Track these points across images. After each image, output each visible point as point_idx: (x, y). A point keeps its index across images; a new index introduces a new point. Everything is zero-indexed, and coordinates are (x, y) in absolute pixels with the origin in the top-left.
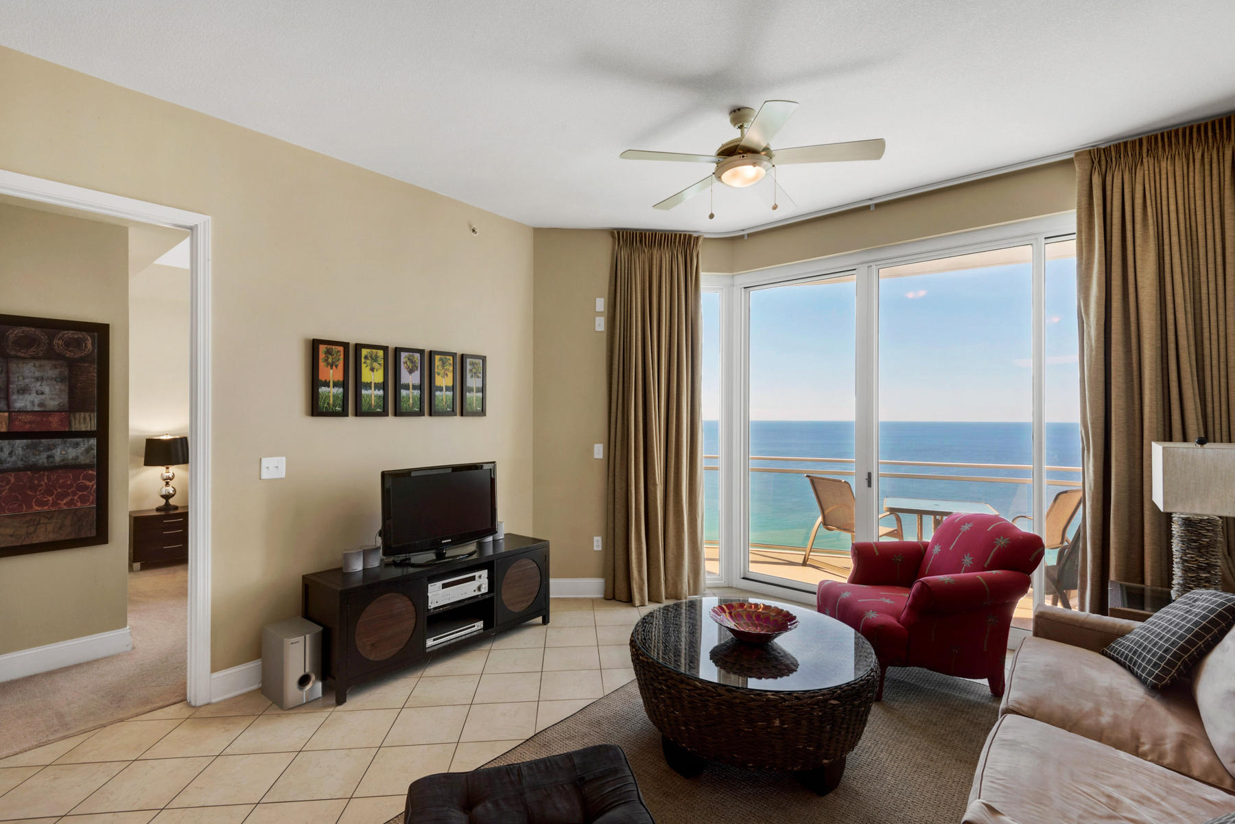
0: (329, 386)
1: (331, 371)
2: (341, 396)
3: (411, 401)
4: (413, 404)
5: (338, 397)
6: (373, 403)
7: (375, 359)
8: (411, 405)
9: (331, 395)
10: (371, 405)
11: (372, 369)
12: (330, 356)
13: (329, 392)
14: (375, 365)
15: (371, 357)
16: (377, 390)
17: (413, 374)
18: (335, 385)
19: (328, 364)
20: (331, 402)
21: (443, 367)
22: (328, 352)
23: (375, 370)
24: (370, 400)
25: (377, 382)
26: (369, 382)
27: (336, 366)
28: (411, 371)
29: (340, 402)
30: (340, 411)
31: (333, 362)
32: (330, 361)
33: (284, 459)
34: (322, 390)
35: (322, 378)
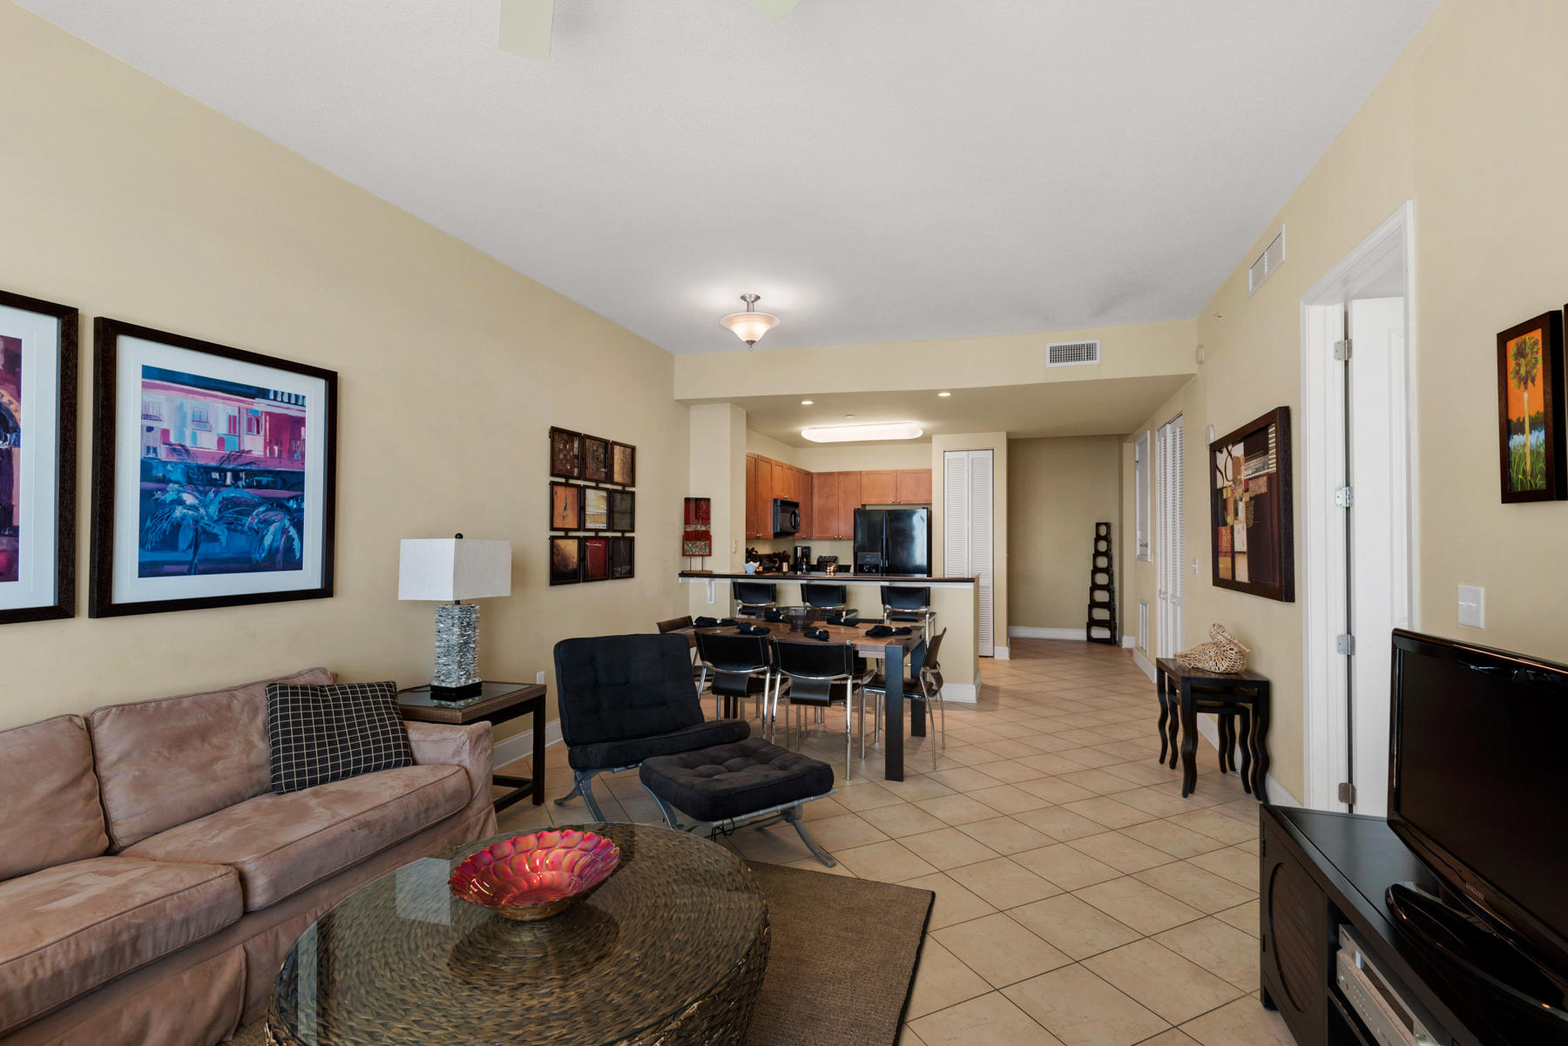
0: (1523, 432)
1: (1526, 395)
2: (1542, 450)
5: (1539, 453)
9: (1527, 451)
12: (1522, 361)
13: (1524, 446)
18: (1533, 427)
19: (1520, 379)
20: (1528, 468)
22: (1521, 353)
27: (1533, 381)
29: (1546, 465)
30: (1544, 487)
31: (1528, 373)
32: (1523, 371)
33: (1482, 591)
34: (1516, 441)
35: (1513, 416)
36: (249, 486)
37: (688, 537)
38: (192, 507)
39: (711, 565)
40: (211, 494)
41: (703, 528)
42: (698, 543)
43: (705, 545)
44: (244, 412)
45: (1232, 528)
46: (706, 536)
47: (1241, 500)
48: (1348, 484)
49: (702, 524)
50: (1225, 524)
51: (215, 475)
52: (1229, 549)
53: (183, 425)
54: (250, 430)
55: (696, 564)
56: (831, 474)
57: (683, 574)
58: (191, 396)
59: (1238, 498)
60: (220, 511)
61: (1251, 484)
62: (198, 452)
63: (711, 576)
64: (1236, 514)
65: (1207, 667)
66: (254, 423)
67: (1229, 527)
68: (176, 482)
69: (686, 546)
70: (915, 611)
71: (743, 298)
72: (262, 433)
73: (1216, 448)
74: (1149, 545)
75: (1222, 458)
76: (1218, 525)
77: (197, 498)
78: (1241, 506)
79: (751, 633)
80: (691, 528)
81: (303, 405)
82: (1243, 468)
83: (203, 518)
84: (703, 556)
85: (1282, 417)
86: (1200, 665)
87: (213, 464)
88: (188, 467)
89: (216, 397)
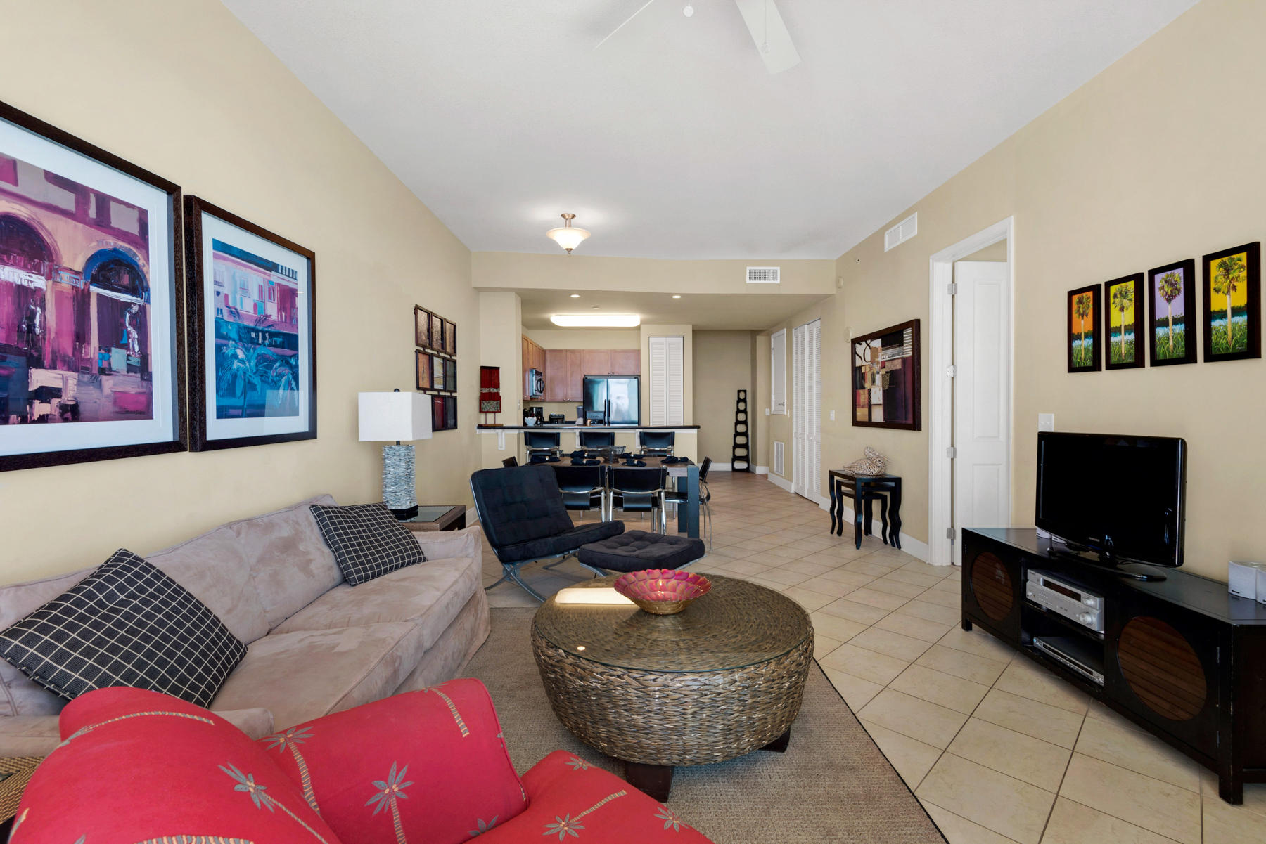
0: (1080, 339)
1: (1082, 322)
2: (1091, 348)
3: (1171, 343)
4: (1174, 346)
5: (1089, 349)
6: (1123, 352)
7: (1124, 295)
8: (1171, 349)
9: (1083, 348)
10: (1120, 355)
11: (1122, 309)
12: (1081, 306)
13: (1081, 345)
14: (1126, 302)
15: (1121, 294)
16: (1127, 334)
17: (1173, 301)
18: (1086, 336)
19: (1080, 314)
20: (1083, 356)
21: (1226, 276)
22: (1080, 302)
23: (1125, 310)
24: (1120, 348)
25: (1127, 324)
26: (1118, 325)
27: (1087, 315)
28: (1170, 298)
29: (1090, 355)
30: (1091, 365)
31: (1084, 312)
32: (1081, 311)
33: (1053, 415)
34: (1076, 343)
35: (1075, 331)
36: (270, 345)
37: (483, 398)
38: (242, 361)
39: (501, 419)
40: (252, 351)
41: (495, 391)
42: (492, 402)
43: (497, 404)
44: (266, 281)
45: (870, 391)
46: (497, 397)
47: (878, 373)
48: (953, 364)
49: (494, 387)
50: (863, 388)
51: (253, 335)
52: (866, 403)
53: (235, 292)
54: (270, 298)
55: (490, 419)
56: (561, 351)
57: (481, 427)
58: (239, 267)
59: (875, 372)
60: (257, 366)
61: (887, 364)
62: (244, 314)
63: (501, 427)
64: (873, 381)
65: (865, 472)
66: (272, 291)
67: (866, 390)
68: (234, 340)
69: (482, 405)
70: (662, 449)
71: (563, 216)
72: (276, 301)
73: (856, 341)
74: (785, 404)
75: (860, 349)
76: (857, 389)
77: (244, 354)
78: (878, 378)
79: (583, 464)
80: (486, 391)
81: (296, 279)
82: (880, 354)
83: (248, 370)
84: (495, 412)
85: (915, 325)
86: (860, 472)
87: (252, 325)
88: (239, 327)
89: (251, 268)
